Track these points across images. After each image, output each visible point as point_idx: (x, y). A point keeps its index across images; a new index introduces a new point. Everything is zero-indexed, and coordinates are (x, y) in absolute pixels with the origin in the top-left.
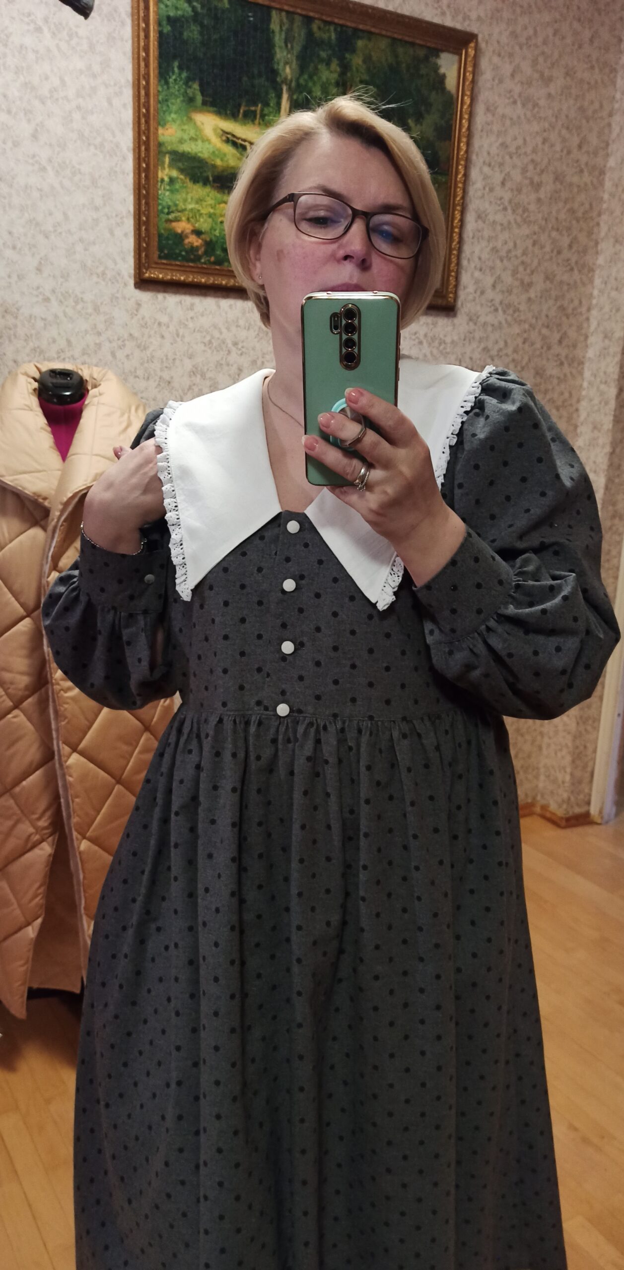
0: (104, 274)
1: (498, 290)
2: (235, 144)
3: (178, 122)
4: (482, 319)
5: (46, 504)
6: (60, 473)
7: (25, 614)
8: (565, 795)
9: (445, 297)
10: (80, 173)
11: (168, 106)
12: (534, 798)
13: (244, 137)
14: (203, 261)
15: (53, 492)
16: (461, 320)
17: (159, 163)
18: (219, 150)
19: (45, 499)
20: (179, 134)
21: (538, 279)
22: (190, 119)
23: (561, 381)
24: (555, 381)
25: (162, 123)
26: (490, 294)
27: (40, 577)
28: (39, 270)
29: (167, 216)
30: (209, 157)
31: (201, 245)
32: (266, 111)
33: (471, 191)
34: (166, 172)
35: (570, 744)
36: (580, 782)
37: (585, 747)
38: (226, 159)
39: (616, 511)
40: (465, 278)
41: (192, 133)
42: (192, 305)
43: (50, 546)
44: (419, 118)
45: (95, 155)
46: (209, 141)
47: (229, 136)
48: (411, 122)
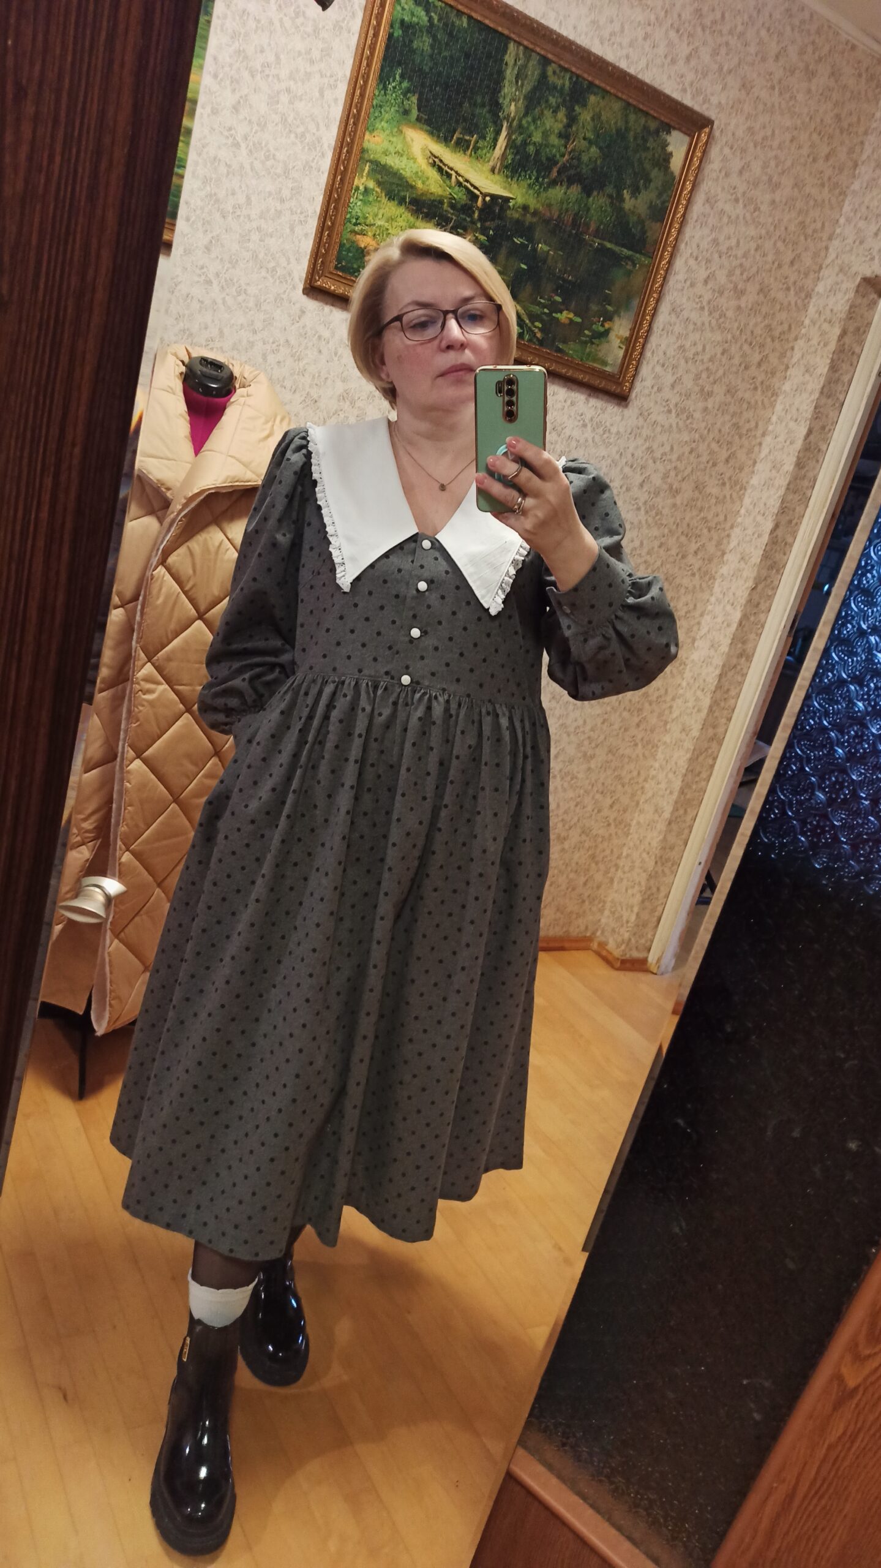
1: (675, 391)
2: (440, 170)
3: (388, 132)
4: (653, 417)
5: (169, 494)
6: (189, 466)
7: (120, 603)
8: (626, 936)
9: (620, 384)
10: (274, 159)
11: (380, 112)
12: (594, 933)
13: (451, 165)
15: (178, 484)
16: (631, 412)
17: (358, 170)
18: (423, 172)
19: (168, 489)
20: (386, 145)
21: (719, 390)
22: (400, 132)
23: (720, 501)
24: (714, 501)
25: (370, 128)
26: (667, 393)
27: (146, 569)
28: (208, 249)
29: (353, 227)
30: (411, 177)
32: (481, 144)
33: (672, 281)
34: (363, 181)
35: (643, 883)
36: (645, 925)
37: (658, 889)
38: (427, 183)
39: (744, 651)
40: (645, 370)
41: (399, 147)
43: (163, 539)
44: (635, 191)
45: (294, 144)
46: (415, 160)
47: (436, 160)
48: (626, 194)
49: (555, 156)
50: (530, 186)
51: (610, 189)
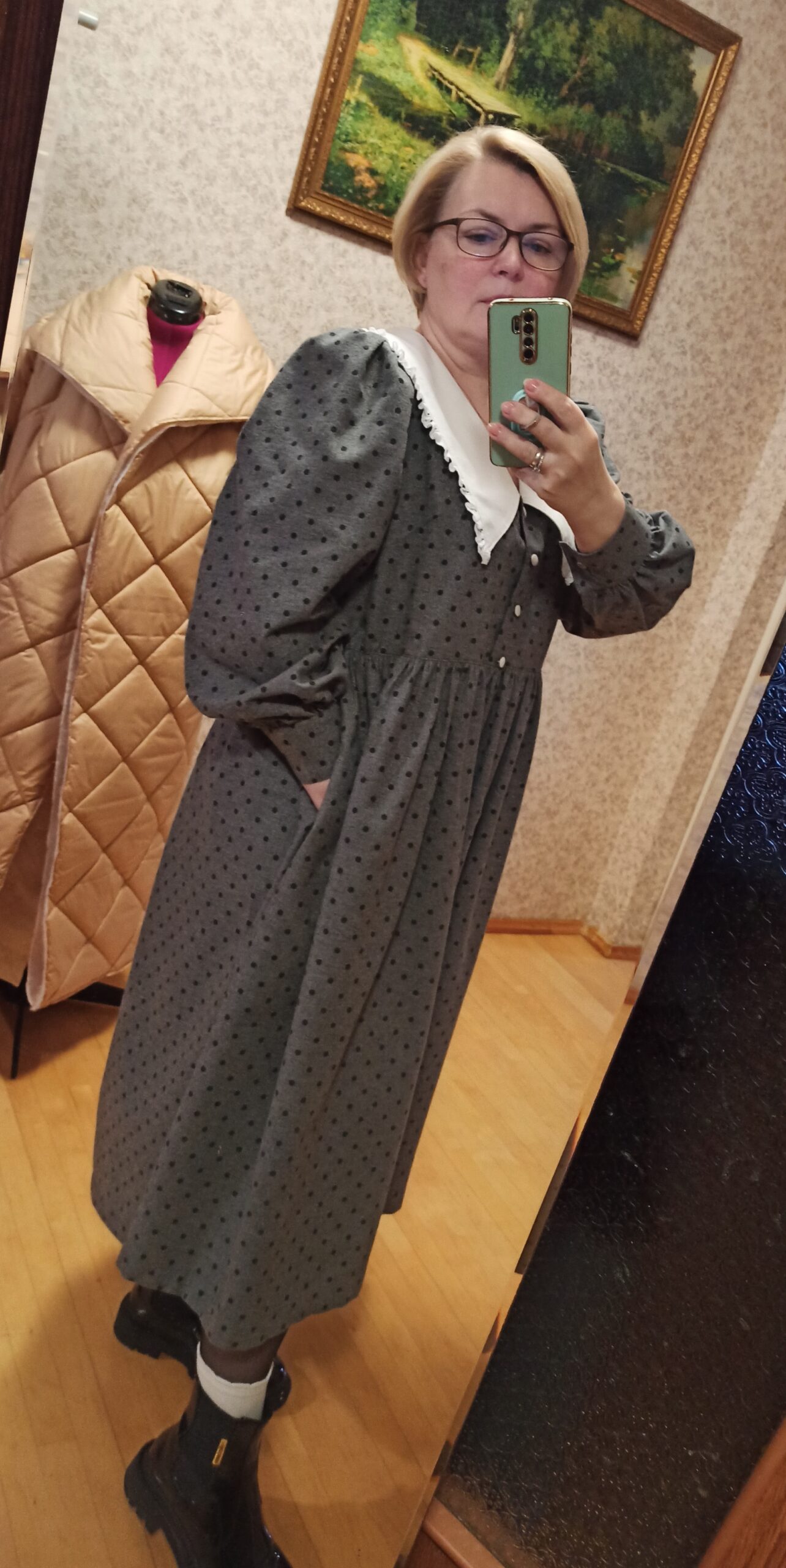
0: (255, 188)
1: (692, 331)
2: (440, 84)
3: (383, 42)
4: (666, 359)
5: (126, 428)
6: (150, 397)
7: (69, 543)
8: (619, 921)
9: (631, 322)
10: (258, 68)
11: (376, 20)
12: (584, 917)
13: (451, 79)
14: (370, 205)
15: (137, 417)
16: (642, 353)
17: (350, 82)
18: (421, 86)
19: (126, 422)
20: (381, 56)
21: (740, 331)
22: (397, 42)
23: (735, 452)
24: (729, 452)
25: (365, 37)
26: (682, 333)
27: (99, 507)
28: (183, 164)
29: (342, 144)
30: (408, 92)
31: (373, 188)
32: (485, 56)
33: (691, 211)
34: (354, 94)
35: (639, 865)
36: (639, 911)
38: (425, 98)
39: (758, 616)
40: (659, 307)
41: (396, 59)
42: (346, 251)
43: (118, 476)
44: (654, 112)
45: (280, 52)
46: (412, 73)
47: (436, 73)
48: (643, 115)
49: (566, 72)
50: (537, 104)
51: (626, 110)
